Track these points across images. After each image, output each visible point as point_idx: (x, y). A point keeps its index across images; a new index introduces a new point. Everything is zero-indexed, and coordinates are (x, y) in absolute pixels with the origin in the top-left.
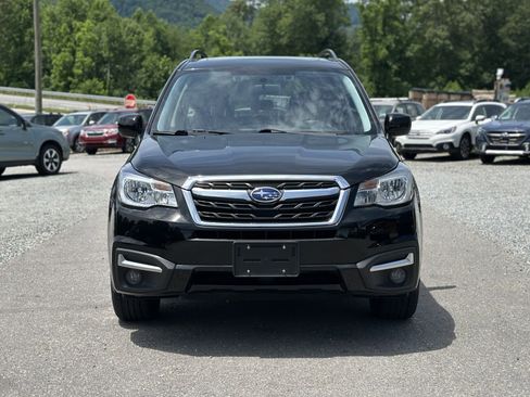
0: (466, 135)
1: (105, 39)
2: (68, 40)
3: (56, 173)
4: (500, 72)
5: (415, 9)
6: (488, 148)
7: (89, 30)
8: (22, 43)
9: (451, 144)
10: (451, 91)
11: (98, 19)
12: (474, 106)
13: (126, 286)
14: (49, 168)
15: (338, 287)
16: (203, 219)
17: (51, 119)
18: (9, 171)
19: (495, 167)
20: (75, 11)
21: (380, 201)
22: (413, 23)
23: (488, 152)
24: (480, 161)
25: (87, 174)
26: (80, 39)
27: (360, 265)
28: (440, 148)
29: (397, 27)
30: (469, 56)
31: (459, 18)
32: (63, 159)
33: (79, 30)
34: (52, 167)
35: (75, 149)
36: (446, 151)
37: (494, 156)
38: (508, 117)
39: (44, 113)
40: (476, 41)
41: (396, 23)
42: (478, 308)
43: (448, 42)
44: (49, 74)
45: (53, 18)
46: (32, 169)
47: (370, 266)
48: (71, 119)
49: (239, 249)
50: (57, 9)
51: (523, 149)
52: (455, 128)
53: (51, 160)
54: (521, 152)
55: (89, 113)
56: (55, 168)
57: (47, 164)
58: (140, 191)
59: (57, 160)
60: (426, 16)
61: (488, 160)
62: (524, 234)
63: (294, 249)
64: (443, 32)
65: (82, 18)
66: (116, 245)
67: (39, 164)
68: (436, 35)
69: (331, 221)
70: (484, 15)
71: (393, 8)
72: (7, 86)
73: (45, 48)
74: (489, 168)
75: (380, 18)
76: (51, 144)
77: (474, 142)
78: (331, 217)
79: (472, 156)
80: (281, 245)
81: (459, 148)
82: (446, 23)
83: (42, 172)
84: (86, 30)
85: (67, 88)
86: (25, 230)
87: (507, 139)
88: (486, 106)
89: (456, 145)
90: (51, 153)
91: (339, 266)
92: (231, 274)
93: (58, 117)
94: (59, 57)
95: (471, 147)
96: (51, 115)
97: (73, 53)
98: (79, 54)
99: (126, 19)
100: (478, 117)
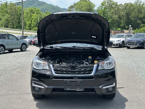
0: (123, 42)
1: (39, 18)
2: (30, 18)
3: (25, 51)
4: (130, 26)
5: (110, 11)
6: (129, 45)
7: (35, 16)
8: (20, 19)
9: (120, 44)
10: (119, 30)
11: (37, 13)
12: (125, 34)
13: (34, 91)
14: (23, 50)
15: (94, 93)
16: (56, 73)
17: (25, 37)
18: (14, 50)
19: (130, 49)
20: (32, 11)
21: (106, 68)
22: (110, 14)
23: (129, 46)
24: (126, 48)
25: (33, 51)
26: (33, 18)
27: (100, 87)
28: (117, 45)
29: (106, 15)
30: (123, 22)
31: (120, 13)
32: (27, 47)
33: (33, 16)
34: (24, 49)
35: (31, 44)
36: (118, 45)
37: (130, 47)
38: (133, 37)
39: (24, 35)
40: (124, 19)
41: (106, 14)
42: (131, 94)
43: (118, 19)
44: (26, 26)
45: (27, 13)
46: (19, 50)
47: (103, 87)
48: (30, 37)
49: (66, 82)
50: (28, 11)
51: (137, 45)
52: (121, 40)
53: (24, 48)
54: (137, 46)
55: (34, 36)
56: (25, 50)
57: (23, 49)
58: (39, 64)
59: (25, 48)
60: (113, 13)
61: (129, 48)
62: (140, 70)
63: (81, 82)
64: (117, 16)
65: (34, 13)
66: (32, 80)
67: (21, 49)
68: (115, 17)
69: (92, 74)
70: (126, 12)
71: (105, 11)
72: (16, 29)
73: (25, 20)
74: (129, 50)
75: (102, 13)
76: (24, 44)
77: (125, 43)
78: (92, 73)
79: (125, 47)
80: (77, 81)
81: (122, 45)
82: (118, 14)
83: (22, 51)
84: (34, 16)
85: (30, 29)
86: (14, 68)
87: (133, 43)
88: (128, 35)
89: (121, 44)
90: (24, 46)
91: (94, 87)
92: (63, 89)
93: (27, 36)
94: (28, 22)
95: (124, 44)
96: (25, 36)
97: (31, 21)
98: (33, 21)
99: (44, 13)
100: (126, 37)
